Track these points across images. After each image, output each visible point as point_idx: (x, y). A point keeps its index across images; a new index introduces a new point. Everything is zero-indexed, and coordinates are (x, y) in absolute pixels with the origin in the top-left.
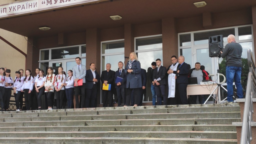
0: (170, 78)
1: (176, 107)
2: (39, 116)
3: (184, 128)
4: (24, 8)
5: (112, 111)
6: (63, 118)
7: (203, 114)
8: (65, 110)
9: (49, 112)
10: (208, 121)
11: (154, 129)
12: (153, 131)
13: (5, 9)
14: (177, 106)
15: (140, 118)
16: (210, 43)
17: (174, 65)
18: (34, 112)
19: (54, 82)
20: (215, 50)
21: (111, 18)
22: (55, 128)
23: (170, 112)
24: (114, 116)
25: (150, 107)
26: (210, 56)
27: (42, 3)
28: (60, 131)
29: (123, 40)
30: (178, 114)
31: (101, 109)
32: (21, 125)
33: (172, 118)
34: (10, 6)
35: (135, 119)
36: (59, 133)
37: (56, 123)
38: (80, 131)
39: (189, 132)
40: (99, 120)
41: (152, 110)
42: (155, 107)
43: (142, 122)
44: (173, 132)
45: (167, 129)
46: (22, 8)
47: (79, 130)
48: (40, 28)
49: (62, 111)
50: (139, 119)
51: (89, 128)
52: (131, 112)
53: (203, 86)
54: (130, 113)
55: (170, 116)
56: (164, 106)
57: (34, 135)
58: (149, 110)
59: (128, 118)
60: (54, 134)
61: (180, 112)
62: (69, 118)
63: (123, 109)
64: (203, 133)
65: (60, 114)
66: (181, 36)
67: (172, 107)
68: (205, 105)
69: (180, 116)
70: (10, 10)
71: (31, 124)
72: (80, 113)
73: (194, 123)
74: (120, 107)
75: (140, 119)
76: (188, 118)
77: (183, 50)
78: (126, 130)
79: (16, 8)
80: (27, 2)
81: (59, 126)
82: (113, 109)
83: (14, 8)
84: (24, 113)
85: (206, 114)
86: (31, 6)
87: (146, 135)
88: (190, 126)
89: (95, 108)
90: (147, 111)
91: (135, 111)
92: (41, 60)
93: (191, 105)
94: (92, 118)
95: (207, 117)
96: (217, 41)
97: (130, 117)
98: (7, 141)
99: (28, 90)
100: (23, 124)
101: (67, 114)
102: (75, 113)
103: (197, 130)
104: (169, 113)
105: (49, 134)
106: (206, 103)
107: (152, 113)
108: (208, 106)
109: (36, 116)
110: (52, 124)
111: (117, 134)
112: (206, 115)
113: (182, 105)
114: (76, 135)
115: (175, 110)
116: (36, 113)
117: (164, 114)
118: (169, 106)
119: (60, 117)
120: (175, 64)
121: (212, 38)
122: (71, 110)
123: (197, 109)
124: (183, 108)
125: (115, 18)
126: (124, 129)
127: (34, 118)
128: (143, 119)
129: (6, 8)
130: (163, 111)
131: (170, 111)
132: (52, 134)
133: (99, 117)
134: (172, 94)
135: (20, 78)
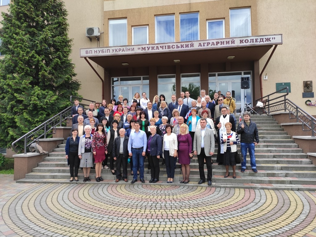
4: (124, 51)
27: (138, 49)
34: (113, 48)
80: (126, 47)
83: (116, 50)
86: (130, 50)
129: (109, 50)
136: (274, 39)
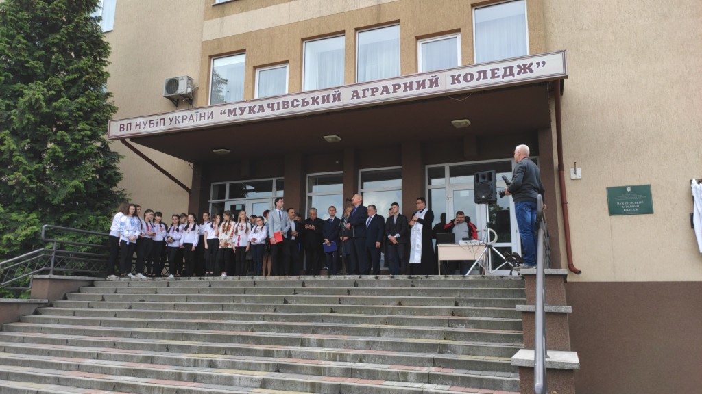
0: (414, 232)
3: (438, 311)
4: (193, 119)
5: (325, 281)
6: (250, 290)
7: (467, 290)
9: (227, 280)
10: (474, 302)
11: (393, 311)
12: (391, 314)
13: (162, 121)
14: (427, 277)
15: (369, 293)
17: (420, 212)
19: (232, 234)
20: (484, 194)
21: (324, 139)
22: (237, 306)
24: (330, 289)
25: (385, 277)
26: (476, 202)
27: (221, 114)
28: (246, 311)
29: (342, 172)
30: (428, 289)
31: (309, 278)
32: (183, 300)
33: (420, 296)
34: (171, 116)
35: (363, 294)
36: (244, 315)
37: (239, 298)
38: (277, 312)
39: (446, 317)
40: (306, 294)
41: (387, 281)
42: (393, 277)
43: (373, 301)
44: (422, 317)
45: (412, 312)
46: (190, 120)
47: (275, 310)
48: (214, 151)
49: (248, 278)
50: (368, 295)
51: (291, 307)
52: (356, 284)
53: (464, 247)
54: (354, 286)
55: (416, 292)
57: (205, 316)
58: (384, 282)
59: (351, 293)
60: (237, 315)
61: (431, 286)
62: (259, 291)
63: (343, 278)
64: (468, 320)
65: (244, 283)
66: (430, 169)
67: (418, 278)
69: (431, 292)
70: (171, 121)
71: (199, 298)
72: (276, 283)
73: (453, 304)
74: (338, 276)
75: (370, 295)
76: (444, 296)
77: (433, 191)
78: (348, 313)
79: (180, 119)
80: (197, 111)
81: (243, 303)
83: (176, 120)
85: (471, 291)
86: (204, 116)
87: (381, 320)
88: (448, 309)
90: (380, 283)
91: (362, 282)
92: (213, 199)
94: (295, 292)
95: (472, 296)
96: (486, 180)
97: (354, 291)
98: (162, 325)
99: (191, 244)
100: (187, 299)
101: (255, 284)
102: (268, 283)
103: (459, 316)
104: (414, 286)
105: (229, 314)
106: (469, 274)
107: (388, 286)
108: (474, 278)
109: (206, 286)
110: (233, 299)
111: (335, 317)
114: (272, 317)
115: (424, 283)
116: (206, 282)
117: (407, 288)
119: (245, 289)
120: (423, 210)
121: (480, 175)
123: (458, 283)
124: (434, 280)
125: (330, 139)
126: (346, 311)
127: (203, 289)
128: (374, 295)
129: (164, 119)
130: (405, 283)
131: (415, 284)
132: (232, 315)
133: (306, 290)
134: (416, 257)
135: (178, 226)
136: (541, 65)
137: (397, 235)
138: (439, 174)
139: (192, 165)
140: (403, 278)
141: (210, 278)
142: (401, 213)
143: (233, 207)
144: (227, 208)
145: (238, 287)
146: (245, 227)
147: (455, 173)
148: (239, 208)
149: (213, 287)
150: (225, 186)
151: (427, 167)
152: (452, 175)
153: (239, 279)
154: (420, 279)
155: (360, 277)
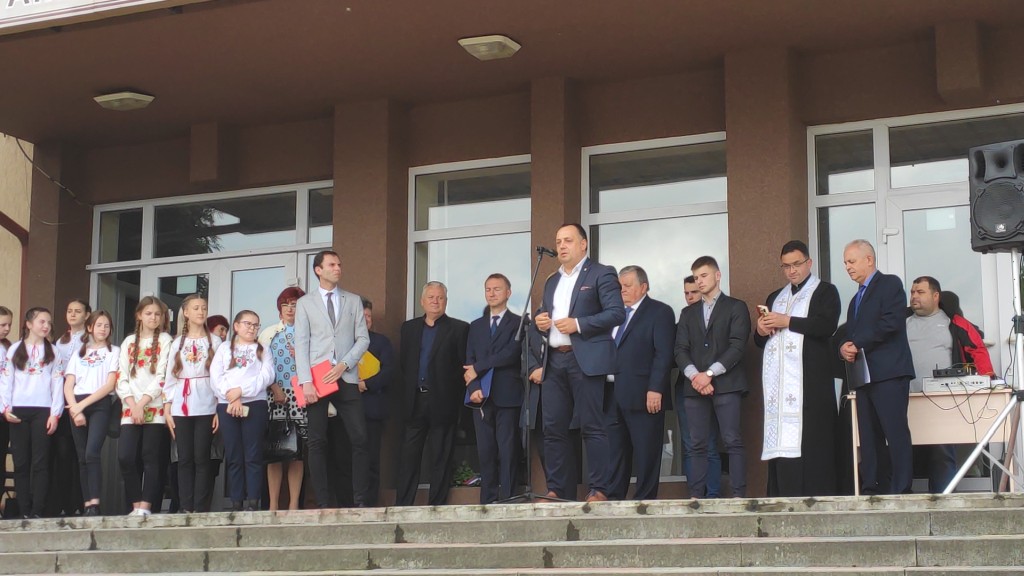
0: (776, 357)
1: (804, 506)
2: (98, 546)
5: (470, 523)
6: (222, 558)
7: (945, 542)
8: (232, 518)
9: (149, 527)
14: (810, 503)
15: (617, 561)
16: (975, 181)
17: (795, 290)
18: (73, 526)
20: (1003, 218)
21: (462, 49)
23: (771, 532)
24: (484, 549)
25: (668, 508)
26: (975, 249)
29: (526, 158)
30: (812, 544)
31: (417, 514)
33: (784, 565)
35: (594, 566)
40: (408, 568)
41: (680, 520)
42: (695, 506)
48: (99, 99)
49: (216, 520)
50: (612, 566)
52: (572, 532)
53: (939, 401)
54: (565, 537)
55: (771, 554)
56: (739, 501)
58: (666, 522)
59: (555, 560)
61: (821, 534)
63: (530, 513)
65: (203, 537)
66: (821, 141)
67: (780, 506)
68: (952, 498)
69: (821, 553)
72: (308, 533)
74: (512, 506)
75: (620, 566)
76: (864, 563)
77: (833, 213)
82: (475, 513)
84: (19, 531)
85: (958, 545)
89: (382, 510)
90: (651, 526)
91: (592, 523)
92: (99, 261)
93: (879, 500)
94: (370, 561)
95: (961, 560)
96: (1010, 170)
97: (568, 555)
101: (239, 538)
102: (282, 534)
104: (766, 535)
106: (955, 491)
107: (678, 537)
108: (969, 504)
109: (81, 546)
112: (957, 549)
113: (831, 498)
115: (798, 521)
116: (80, 534)
117: (744, 540)
118: (764, 505)
119: (206, 554)
121: (987, 155)
122: (260, 520)
123: (911, 521)
124: (836, 512)
125: (483, 49)
127: (71, 558)
128: (633, 566)
130: (737, 525)
131: (770, 528)
133: (406, 555)
137: (717, 368)
138: (856, 155)
139: (29, 147)
140: (730, 507)
141: (94, 522)
142: (727, 293)
143: (168, 285)
144: (149, 288)
145: (184, 548)
146: (204, 352)
147: (907, 150)
148: (185, 286)
149: (102, 550)
150: (138, 213)
151: (813, 132)
152: (896, 160)
153: (188, 520)
154: (785, 512)
155: (586, 509)
